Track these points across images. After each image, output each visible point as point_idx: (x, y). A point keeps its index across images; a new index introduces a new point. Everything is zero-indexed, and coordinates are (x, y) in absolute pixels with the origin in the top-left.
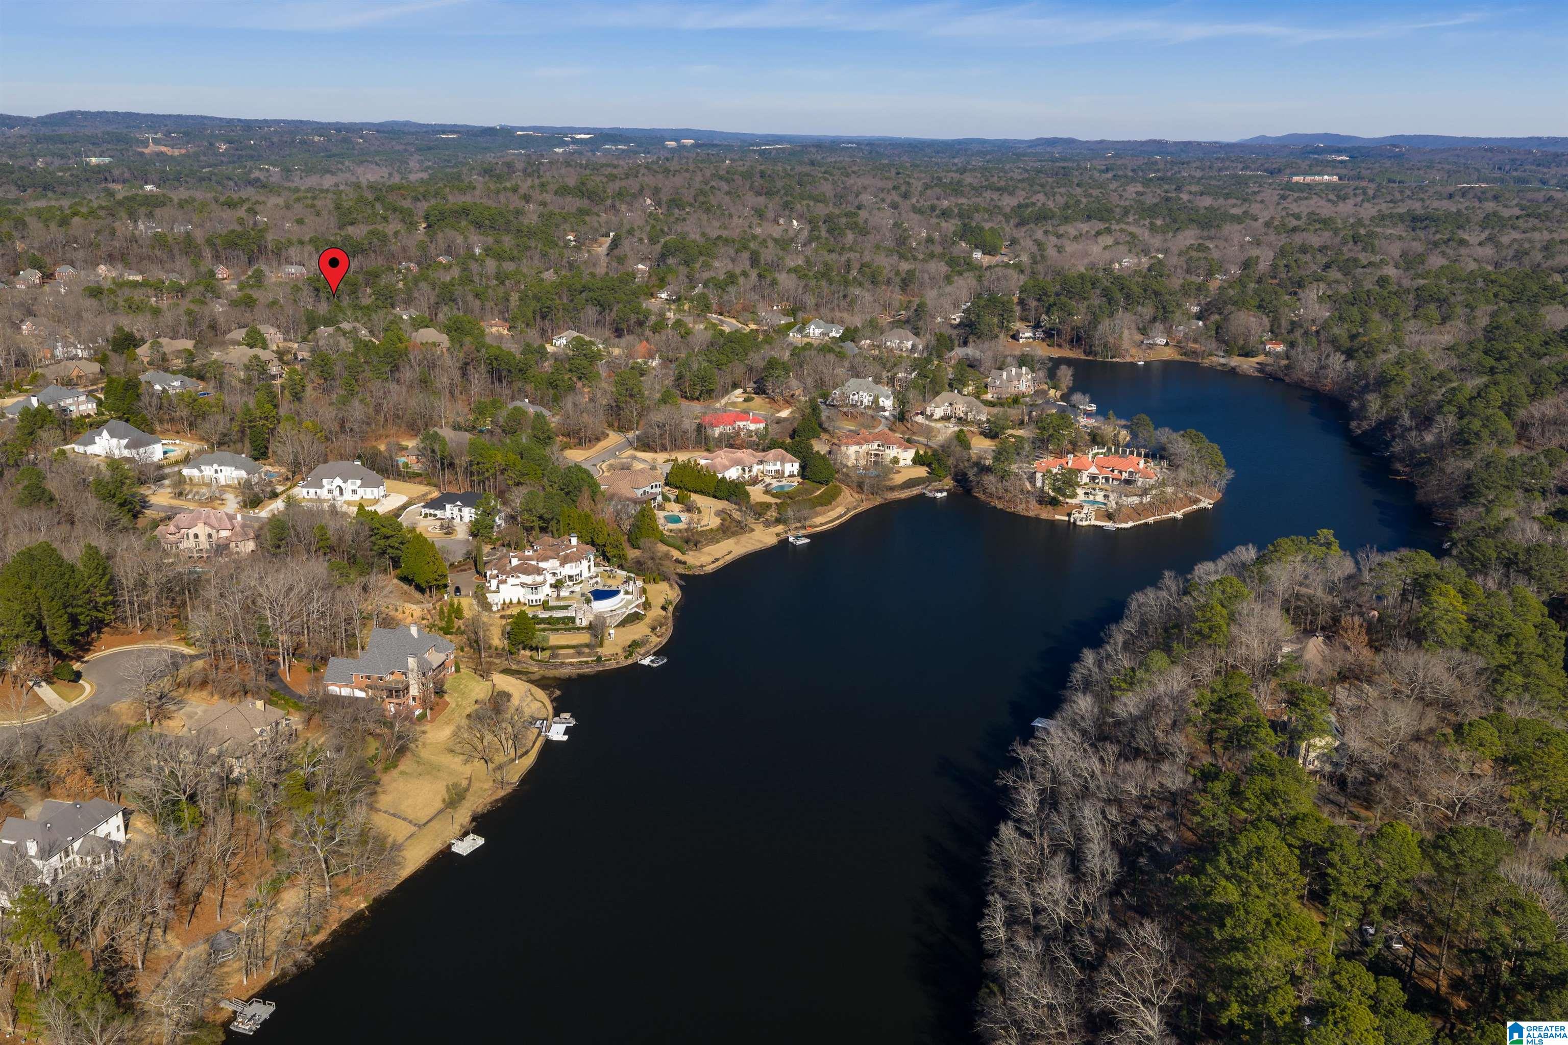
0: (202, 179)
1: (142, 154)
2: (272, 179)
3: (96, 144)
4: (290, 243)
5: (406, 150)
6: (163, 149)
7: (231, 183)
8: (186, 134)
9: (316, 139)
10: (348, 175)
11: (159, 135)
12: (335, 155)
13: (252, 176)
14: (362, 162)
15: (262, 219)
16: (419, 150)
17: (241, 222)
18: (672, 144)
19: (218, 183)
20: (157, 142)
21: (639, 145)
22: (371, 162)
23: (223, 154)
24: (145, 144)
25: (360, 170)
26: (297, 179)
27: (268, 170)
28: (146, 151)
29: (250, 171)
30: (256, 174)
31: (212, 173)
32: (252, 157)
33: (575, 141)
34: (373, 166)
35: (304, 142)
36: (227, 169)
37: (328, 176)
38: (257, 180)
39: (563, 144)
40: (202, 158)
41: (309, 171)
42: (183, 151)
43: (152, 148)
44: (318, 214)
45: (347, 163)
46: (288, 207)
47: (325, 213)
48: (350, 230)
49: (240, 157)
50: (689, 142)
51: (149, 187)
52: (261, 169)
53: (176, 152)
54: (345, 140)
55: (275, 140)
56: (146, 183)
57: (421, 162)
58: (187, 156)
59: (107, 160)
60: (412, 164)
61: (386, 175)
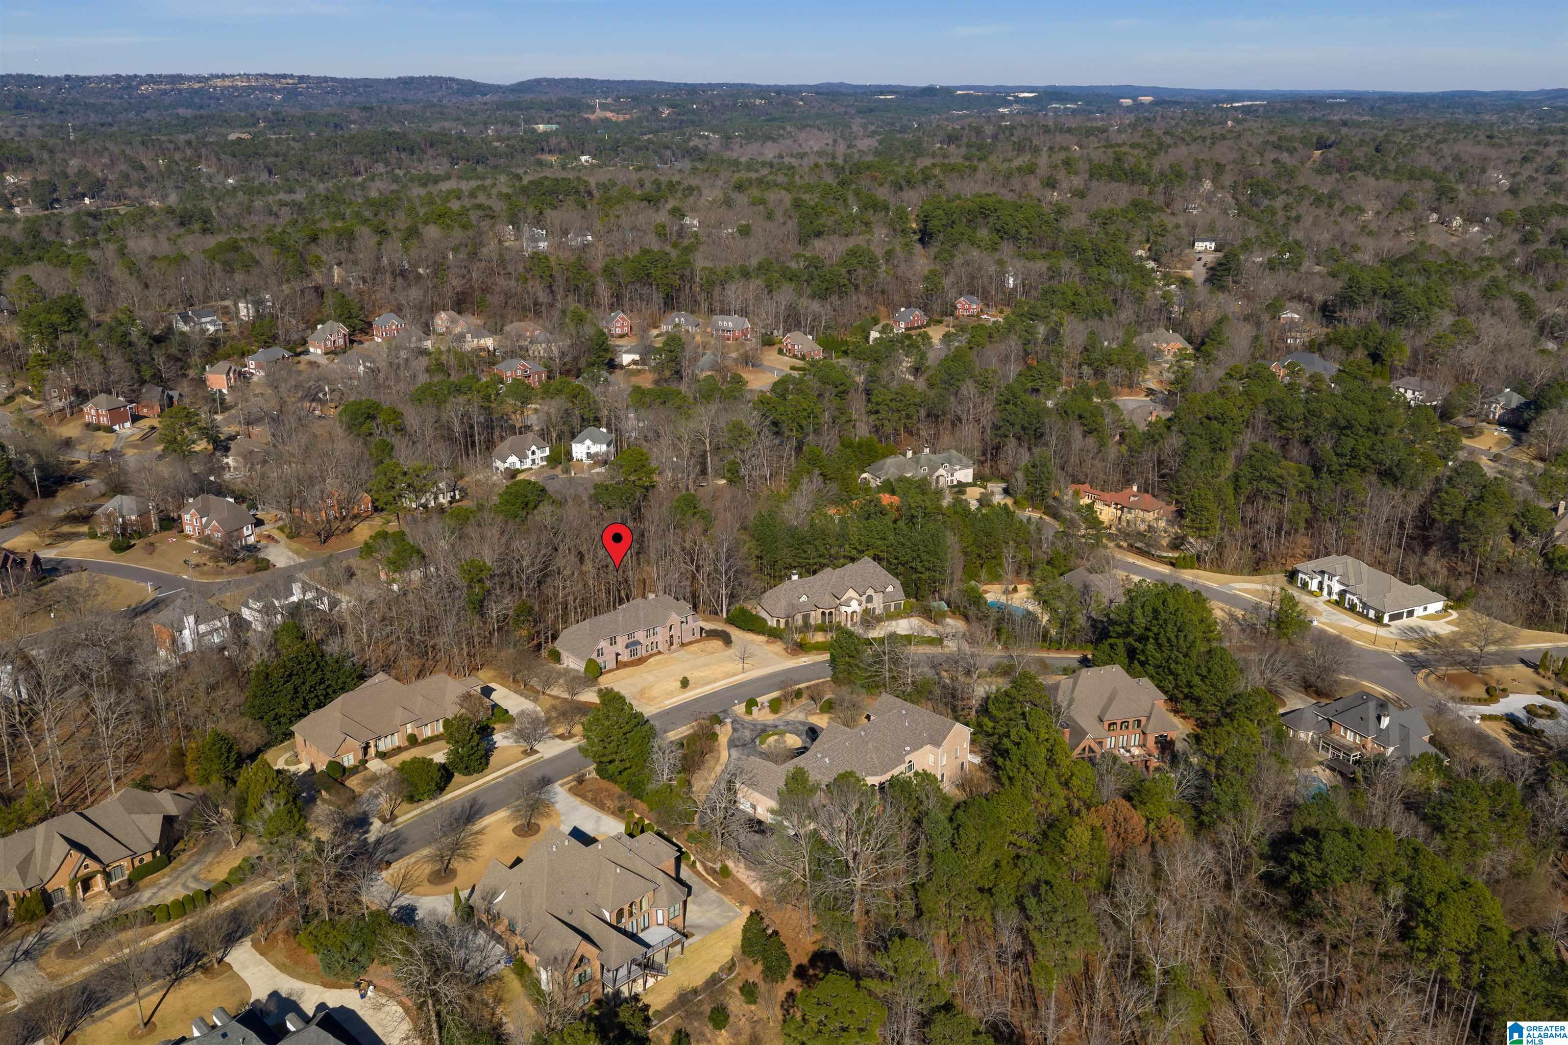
0: (639, 149)
1: (587, 120)
2: (712, 147)
3: (548, 110)
4: (728, 276)
5: (846, 113)
6: (609, 114)
7: (669, 152)
8: (634, 99)
9: (758, 102)
10: (789, 142)
11: (609, 100)
12: (774, 119)
13: (691, 144)
14: (804, 127)
15: (692, 222)
16: (859, 112)
17: (661, 232)
18: (1127, 102)
19: (655, 152)
20: (604, 107)
21: (1088, 103)
22: (813, 126)
23: (665, 120)
24: (592, 109)
25: (802, 136)
26: (737, 147)
27: (707, 137)
28: (592, 117)
29: (690, 139)
30: (695, 142)
31: (650, 141)
32: (693, 122)
33: (1018, 100)
34: (815, 131)
35: (745, 106)
36: (666, 137)
37: (769, 144)
38: (696, 148)
39: (1007, 104)
40: (645, 124)
41: (750, 137)
42: (627, 117)
43: (599, 114)
44: (770, 216)
45: (789, 129)
46: (728, 203)
47: (779, 217)
48: (818, 244)
49: (682, 122)
50: (1147, 99)
51: (583, 158)
52: (701, 137)
53: (621, 118)
54: (786, 103)
55: (717, 103)
56: (583, 154)
57: (865, 127)
58: (627, 122)
59: (554, 127)
60: (855, 128)
61: (831, 142)
